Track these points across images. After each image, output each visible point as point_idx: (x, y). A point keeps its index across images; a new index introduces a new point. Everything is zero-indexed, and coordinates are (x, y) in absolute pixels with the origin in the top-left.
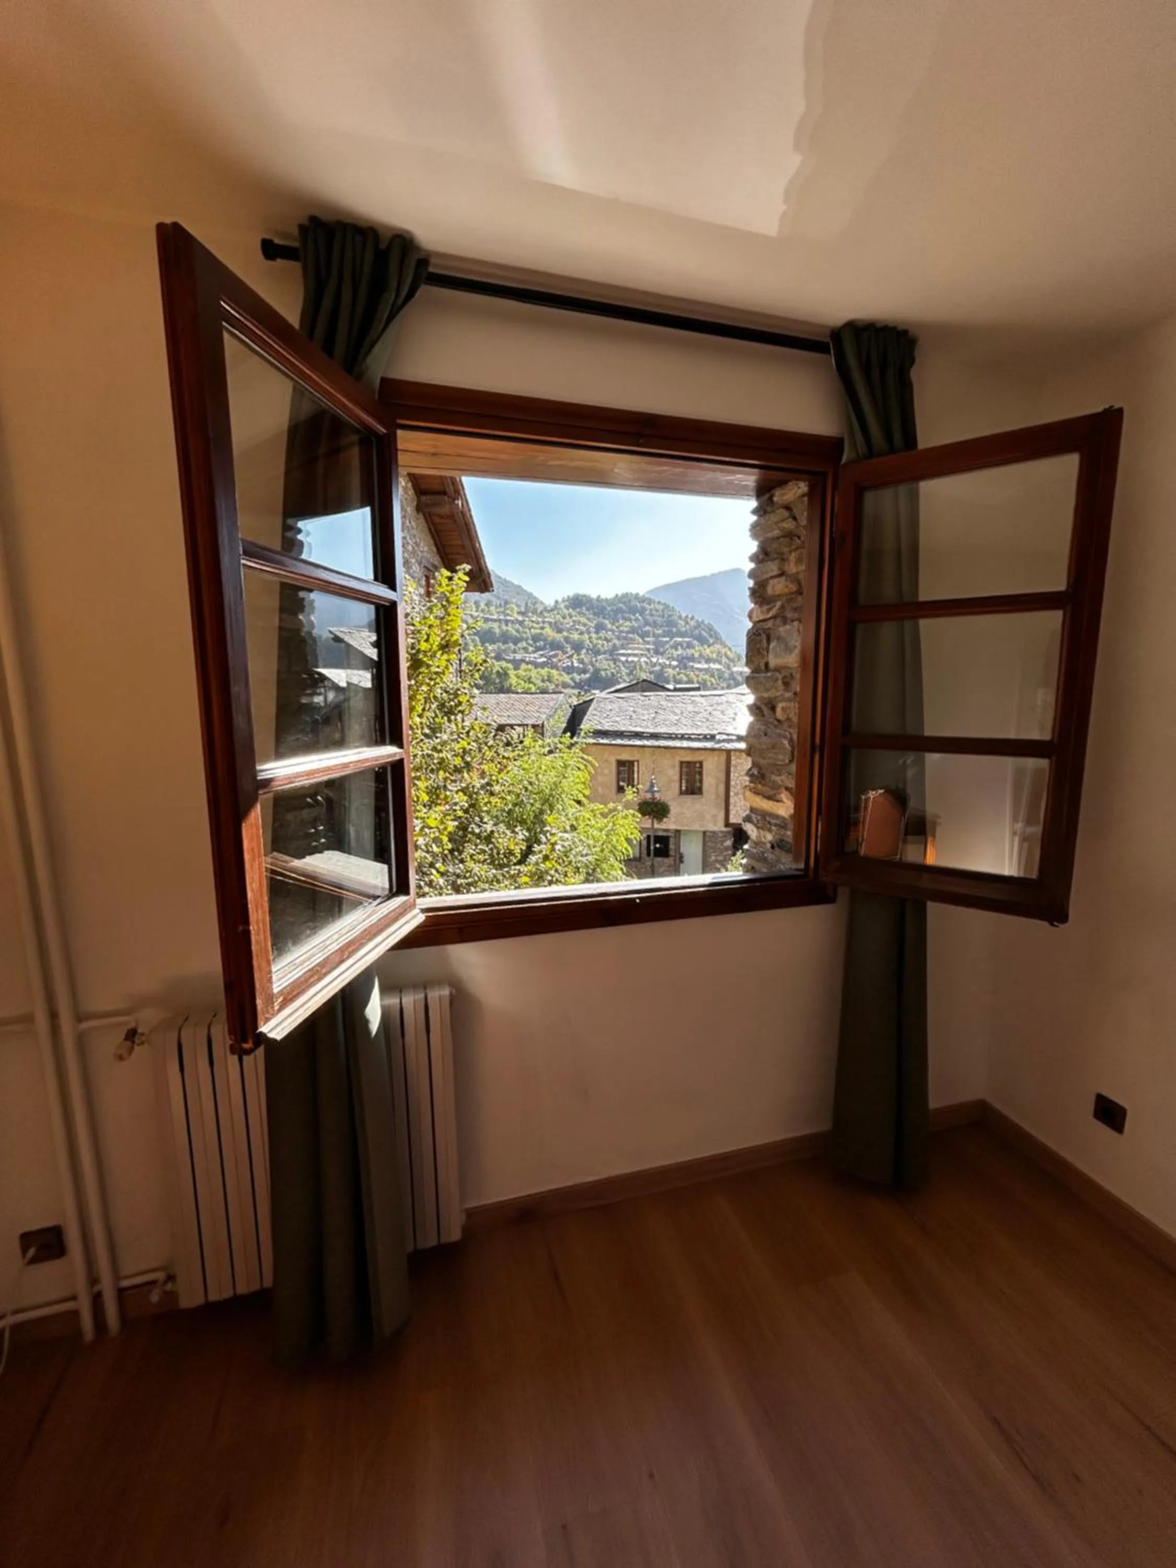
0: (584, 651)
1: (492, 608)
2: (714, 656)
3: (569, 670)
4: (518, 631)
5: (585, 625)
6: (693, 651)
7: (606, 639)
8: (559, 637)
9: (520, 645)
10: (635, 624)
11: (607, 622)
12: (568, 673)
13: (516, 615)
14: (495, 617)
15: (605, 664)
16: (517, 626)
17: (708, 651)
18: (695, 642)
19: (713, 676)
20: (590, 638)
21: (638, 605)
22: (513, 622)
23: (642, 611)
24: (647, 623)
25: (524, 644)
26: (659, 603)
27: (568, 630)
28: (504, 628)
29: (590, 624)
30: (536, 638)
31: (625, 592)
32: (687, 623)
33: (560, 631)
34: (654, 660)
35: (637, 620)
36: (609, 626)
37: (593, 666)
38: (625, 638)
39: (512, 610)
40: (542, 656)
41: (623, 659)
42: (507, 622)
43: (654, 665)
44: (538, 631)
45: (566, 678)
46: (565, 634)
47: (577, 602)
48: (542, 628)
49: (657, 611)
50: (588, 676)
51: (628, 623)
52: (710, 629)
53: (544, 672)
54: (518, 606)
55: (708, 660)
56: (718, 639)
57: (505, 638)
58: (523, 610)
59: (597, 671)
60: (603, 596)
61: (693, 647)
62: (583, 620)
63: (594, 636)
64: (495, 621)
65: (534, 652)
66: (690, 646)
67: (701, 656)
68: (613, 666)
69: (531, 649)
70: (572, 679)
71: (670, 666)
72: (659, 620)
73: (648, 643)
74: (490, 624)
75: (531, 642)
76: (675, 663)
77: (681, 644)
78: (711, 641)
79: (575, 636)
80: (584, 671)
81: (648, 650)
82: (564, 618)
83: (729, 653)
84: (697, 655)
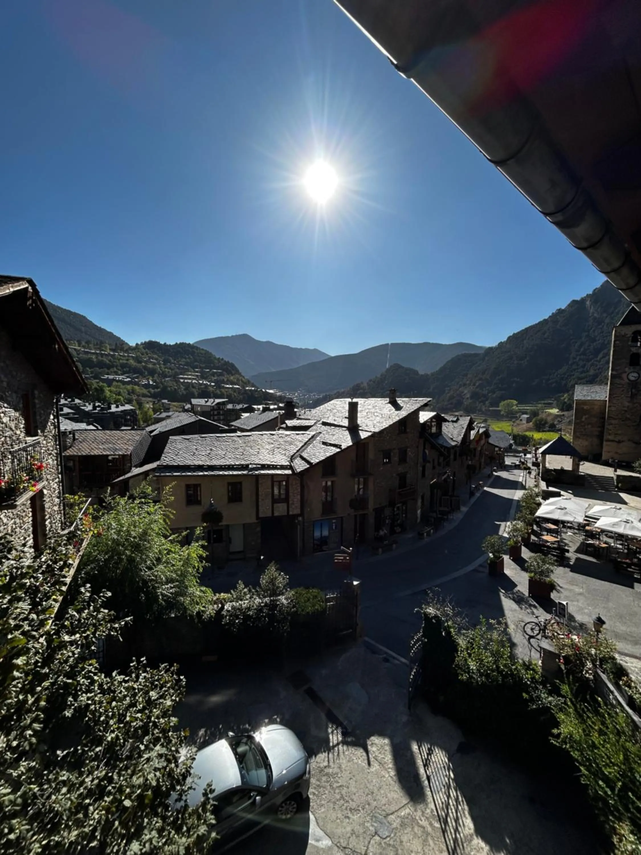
0: (156, 375)
1: (91, 345)
2: (235, 380)
3: (147, 386)
4: (110, 361)
5: (156, 359)
6: (223, 378)
7: (170, 368)
8: (139, 365)
9: (112, 370)
10: (188, 360)
11: (171, 358)
12: (146, 388)
13: (108, 351)
14: (93, 351)
15: (170, 384)
16: (110, 358)
17: (232, 378)
18: (225, 373)
19: (235, 392)
20: (160, 367)
21: (190, 350)
22: (106, 355)
23: (193, 353)
24: (196, 361)
25: (115, 369)
26: (203, 349)
27: (146, 362)
28: (100, 358)
29: (160, 359)
30: (123, 366)
31: (182, 342)
32: (219, 362)
33: (140, 362)
34: (201, 382)
35: (189, 358)
36: (172, 361)
37: (162, 384)
38: (183, 368)
39: (106, 347)
40: (128, 377)
41: (182, 381)
42: (102, 355)
43: (201, 384)
44: (125, 362)
45: (145, 391)
46: (143, 364)
47: (151, 346)
48: (127, 360)
49: (202, 354)
50: (159, 390)
51: (184, 360)
52: (233, 365)
53: (129, 387)
54: (110, 345)
55: (232, 383)
56: (237, 372)
57: (101, 365)
58: (114, 347)
59: (165, 388)
60: (168, 343)
61: (224, 376)
62: (155, 356)
63: (162, 366)
64: (93, 353)
65: (122, 375)
66: (221, 374)
67: (228, 380)
68: (175, 384)
69: (120, 372)
70: (149, 392)
71: (210, 385)
72: (203, 359)
73: (197, 372)
74: (89, 356)
75: (120, 368)
76: (213, 384)
77: (216, 373)
78: (233, 372)
79: (150, 366)
80: (157, 388)
81: (197, 376)
82: (142, 354)
83: (243, 379)
84: (225, 380)
